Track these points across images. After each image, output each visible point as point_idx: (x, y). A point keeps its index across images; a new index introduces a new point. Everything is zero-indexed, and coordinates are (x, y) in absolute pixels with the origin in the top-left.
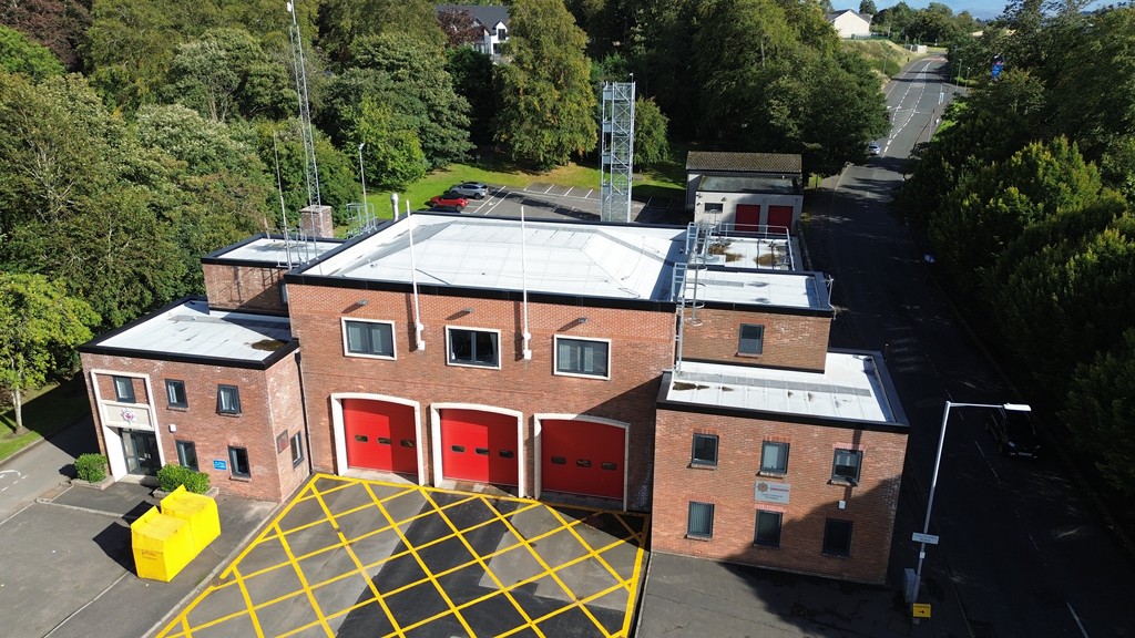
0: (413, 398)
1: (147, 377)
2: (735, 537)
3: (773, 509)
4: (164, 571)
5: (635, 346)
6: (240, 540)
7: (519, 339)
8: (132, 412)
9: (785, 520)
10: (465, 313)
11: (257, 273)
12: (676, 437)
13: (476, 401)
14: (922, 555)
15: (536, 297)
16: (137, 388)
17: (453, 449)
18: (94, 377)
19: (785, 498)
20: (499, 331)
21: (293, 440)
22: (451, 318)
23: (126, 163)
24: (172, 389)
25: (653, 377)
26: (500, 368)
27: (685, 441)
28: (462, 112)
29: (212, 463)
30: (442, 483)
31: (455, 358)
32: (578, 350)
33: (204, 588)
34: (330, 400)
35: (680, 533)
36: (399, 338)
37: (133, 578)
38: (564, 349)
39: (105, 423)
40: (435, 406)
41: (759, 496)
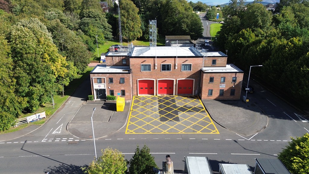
0: (154, 79)
2: (216, 95)
3: (222, 89)
5: (196, 64)
6: (129, 105)
7: (175, 65)
8: (101, 85)
9: (224, 90)
10: (165, 61)
11: (117, 58)
12: (207, 78)
13: (166, 78)
14: (247, 92)
15: (179, 57)
16: (102, 80)
17: (161, 88)
18: (93, 79)
19: (224, 87)
20: (171, 64)
22: (162, 63)
25: (199, 70)
26: (171, 71)
27: (208, 78)
28: (110, 28)
29: (117, 94)
30: (158, 95)
31: (162, 70)
32: (186, 66)
33: (130, 112)
34: (137, 81)
35: (207, 95)
36: (152, 67)
37: (116, 112)
38: (183, 66)
39: (94, 88)
40: (158, 80)
41: (220, 87)
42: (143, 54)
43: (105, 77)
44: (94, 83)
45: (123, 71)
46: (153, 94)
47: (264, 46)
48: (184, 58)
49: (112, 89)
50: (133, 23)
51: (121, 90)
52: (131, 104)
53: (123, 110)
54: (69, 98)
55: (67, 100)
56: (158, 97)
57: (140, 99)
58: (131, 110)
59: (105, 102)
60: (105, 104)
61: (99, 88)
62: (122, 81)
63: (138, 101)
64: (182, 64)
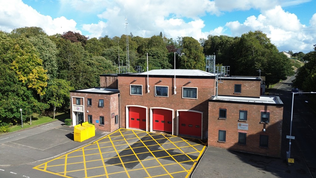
0: (146, 106)
1: (84, 98)
2: (232, 141)
3: (243, 132)
4: (80, 139)
5: (204, 89)
6: (99, 137)
7: (173, 88)
8: (79, 107)
9: (247, 135)
10: (160, 81)
11: (112, 78)
12: (215, 110)
14: (290, 143)
15: (178, 77)
16: (81, 100)
17: (156, 121)
18: (72, 98)
19: (247, 128)
20: (168, 86)
21: (116, 117)
22: (156, 84)
23: (87, 61)
24: (89, 101)
25: (209, 98)
26: (168, 97)
27: (217, 111)
29: (95, 121)
32: (188, 91)
33: (88, 144)
34: (125, 107)
35: (216, 140)
36: (143, 89)
38: (185, 91)
39: (73, 110)
40: (151, 108)
41: (239, 128)
44: (73, 104)
46: (145, 130)
48: (185, 79)
54: (55, 121)
55: (49, 123)
57: (124, 132)
61: (77, 111)
63: (118, 135)
64: (183, 87)
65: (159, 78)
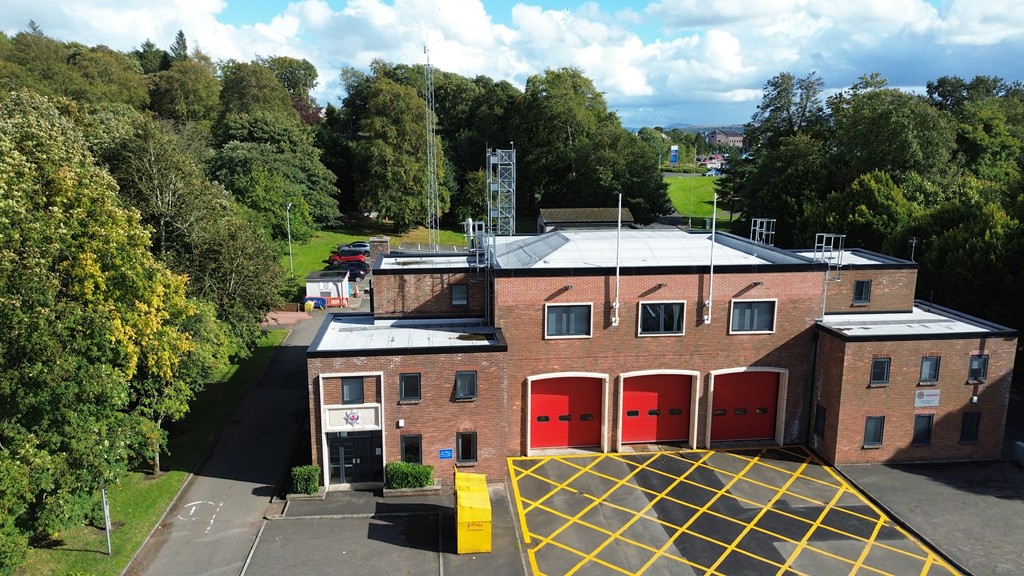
0: (603, 371)
2: (899, 441)
3: (927, 412)
5: (795, 302)
7: (701, 307)
8: (359, 413)
9: (935, 419)
10: (659, 287)
11: (428, 279)
12: (860, 364)
15: (720, 270)
16: (368, 387)
17: (630, 414)
18: (321, 382)
19: (935, 401)
20: (684, 302)
22: (643, 296)
25: (808, 326)
26: (684, 334)
27: (866, 366)
28: (330, 182)
29: (437, 453)
30: (621, 448)
31: (645, 329)
32: (748, 312)
33: (525, 552)
34: (525, 383)
35: (858, 445)
36: (595, 318)
37: (452, 556)
38: (737, 311)
39: (324, 431)
40: (623, 376)
41: (918, 403)
42: (546, 259)
43: (381, 373)
44: (327, 402)
45: (460, 338)
46: (598, 447)
47: (1009, 228)
48: (742, 275)
49: (414, 430)
50: (416, 167)
51: (459, 435)
52: (515, 505)
53: (487, 547)
54: (190, 484)
55: (181, 498)
56: (624, 457)
57: (541, 471)
58: (528, 540)
59: (381, 500)
60: (381, 510)
61: (349, 428)
62: (465, 388)
63: (543, 488)
64: (734, 300)
65: (654, 276)
